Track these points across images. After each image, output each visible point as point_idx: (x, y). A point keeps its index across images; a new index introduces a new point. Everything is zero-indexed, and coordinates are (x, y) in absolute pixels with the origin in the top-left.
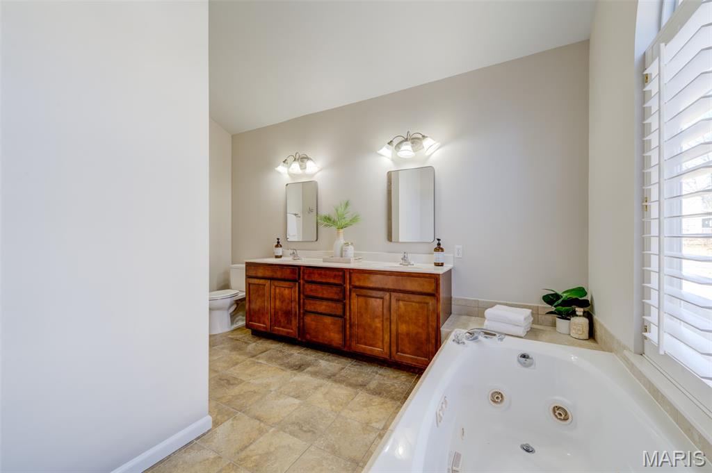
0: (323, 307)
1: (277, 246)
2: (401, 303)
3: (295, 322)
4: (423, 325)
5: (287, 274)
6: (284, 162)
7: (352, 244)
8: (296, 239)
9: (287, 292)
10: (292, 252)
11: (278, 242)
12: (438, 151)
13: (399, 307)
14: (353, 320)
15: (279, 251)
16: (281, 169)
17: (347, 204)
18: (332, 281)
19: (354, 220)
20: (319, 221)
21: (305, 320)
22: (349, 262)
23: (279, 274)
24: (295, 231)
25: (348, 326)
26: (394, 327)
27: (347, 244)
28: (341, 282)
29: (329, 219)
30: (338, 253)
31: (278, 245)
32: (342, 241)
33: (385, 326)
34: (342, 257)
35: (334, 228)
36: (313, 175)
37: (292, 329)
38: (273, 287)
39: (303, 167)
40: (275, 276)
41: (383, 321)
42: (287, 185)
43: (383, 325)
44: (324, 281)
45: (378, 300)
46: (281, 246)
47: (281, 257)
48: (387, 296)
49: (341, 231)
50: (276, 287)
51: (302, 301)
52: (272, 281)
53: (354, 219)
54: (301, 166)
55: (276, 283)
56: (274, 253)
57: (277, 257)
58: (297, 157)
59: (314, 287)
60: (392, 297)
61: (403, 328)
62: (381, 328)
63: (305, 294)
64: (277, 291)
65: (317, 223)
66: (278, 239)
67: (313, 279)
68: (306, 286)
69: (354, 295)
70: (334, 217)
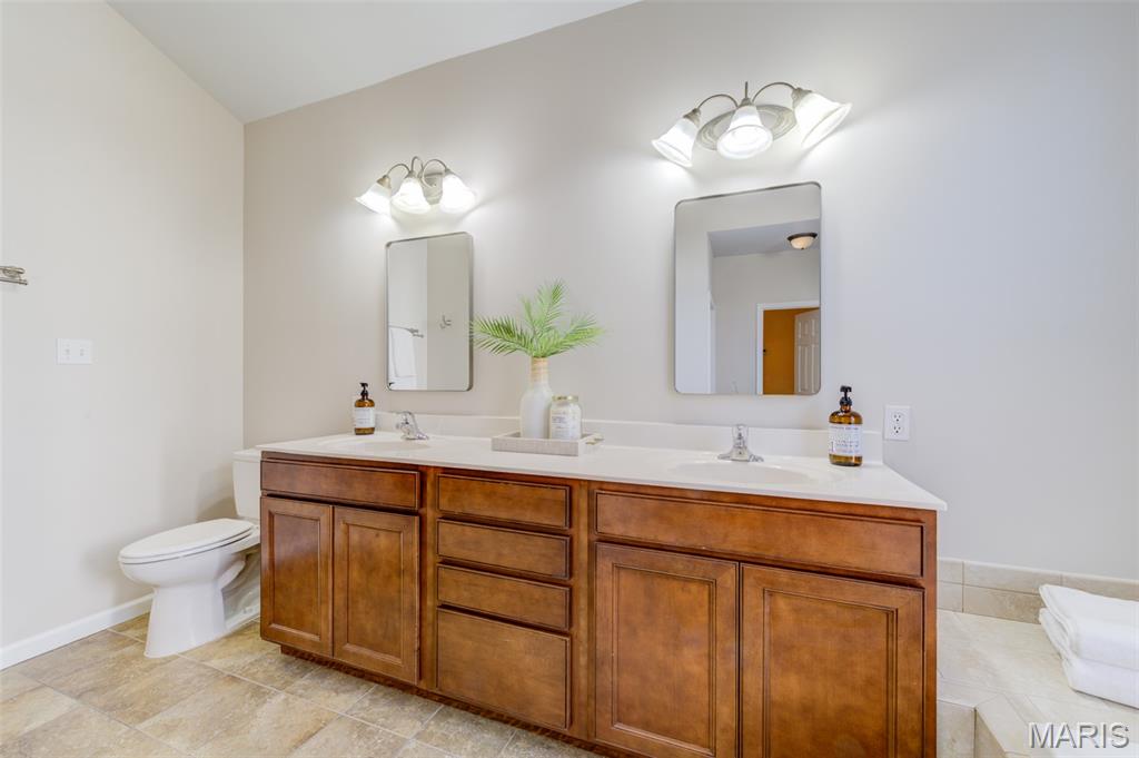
0: (502, 597)
1: (360, 404)
2: (782, 604)
3: (408, 635)
4: (870, 682)
5: (386, 491)
6: (380, 181)
7: (576, 399)
8: (412, 385)
9: (383, 542)
10: (400, 419)
11: (364, 394)
12: (831, 139)
13: (774, 616)
14: (600, 646)
15: (367, 417)
16: (372, 198)
17: (556, 293)
18: (528, 517)
19: (580, 333)
20: (478, 336)
21: (441, 633)
22: (571, 452)
23: (359, 492)
24: (408, 366)
25: (583, 660)
26: (752, 682)
27: (562, 400)
28: (558, 521)
29: (508, 330)
30: (536, 423)
31: (364, 400)
32: (543, 392)
33: (721, 675)
34: (547, 434)
35: (523, 357)
36: (460, 218)
37: (398, 656)
38: (342, 526)
39: (433, 196)
40: (349, 495)
41: (710, 657)
42: (388, 245)
43: (711, 671)
44: (503, 515)
45: (694, 588)
46: (372, 404)
47: (371, 431)
48: (728, 576)
49: (543, 363)
50: (348, 525)
51: (430, 571)
52: (338, 510)
53: (576, 332)
54: (427, 194)
55: (350, 515)
56: (353, 420)
57: (360, 432)
58: (417, 169)
59: (470, 532)
60: (748, 582)
61: (790, 687)
62: (705, 678)
63: (443, 551)
64: (355, 536)
65: (471, 341)
66: (363, 385)
67: (469, 510)
68: (445, 528)
69: (604, 565)
70: (520, 323)
